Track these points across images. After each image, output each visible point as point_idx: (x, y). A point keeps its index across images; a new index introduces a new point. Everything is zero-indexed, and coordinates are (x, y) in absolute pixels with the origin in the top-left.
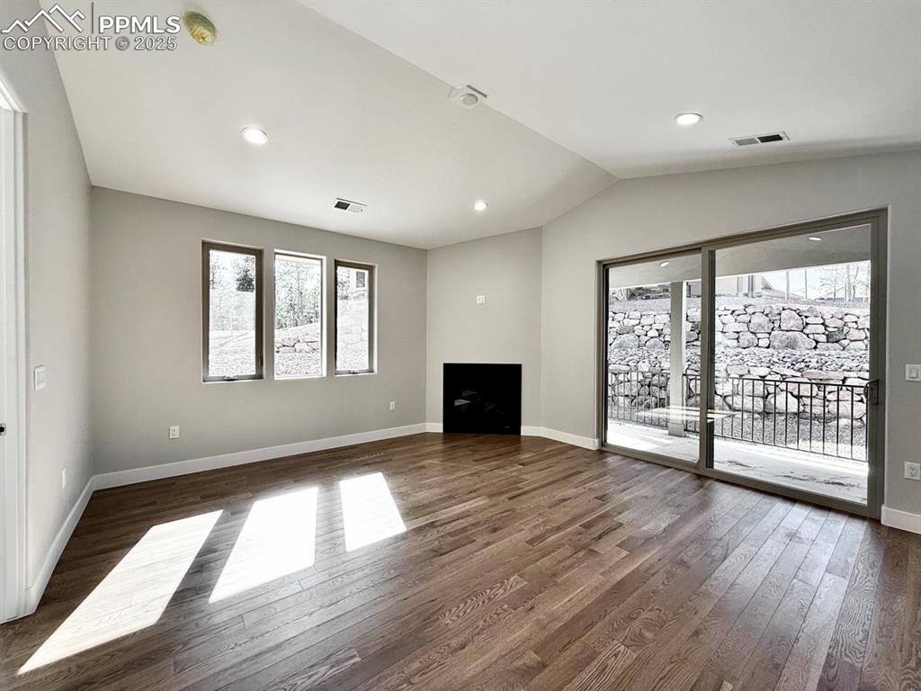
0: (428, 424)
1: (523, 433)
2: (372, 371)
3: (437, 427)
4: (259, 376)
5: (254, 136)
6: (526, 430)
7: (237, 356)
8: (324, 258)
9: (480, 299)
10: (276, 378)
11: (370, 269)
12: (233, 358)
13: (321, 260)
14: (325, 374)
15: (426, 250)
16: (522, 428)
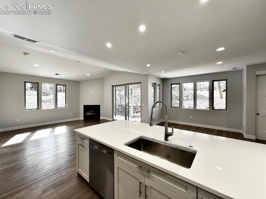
0: (80, 118)
1: (100, 119)
2: (66, 107)
3: (82, 118)
4: (38, 109)
5: (36, 65)
6: (101, 118)
7: (32, 104)
8: (54, 84)
9: (91, 92)
10: (42, 109)
11: (66, 86)
12: (30, 105)
13: (53, 84)
14: (54, 108)
15: (79, 81)
16: (100, 118)
